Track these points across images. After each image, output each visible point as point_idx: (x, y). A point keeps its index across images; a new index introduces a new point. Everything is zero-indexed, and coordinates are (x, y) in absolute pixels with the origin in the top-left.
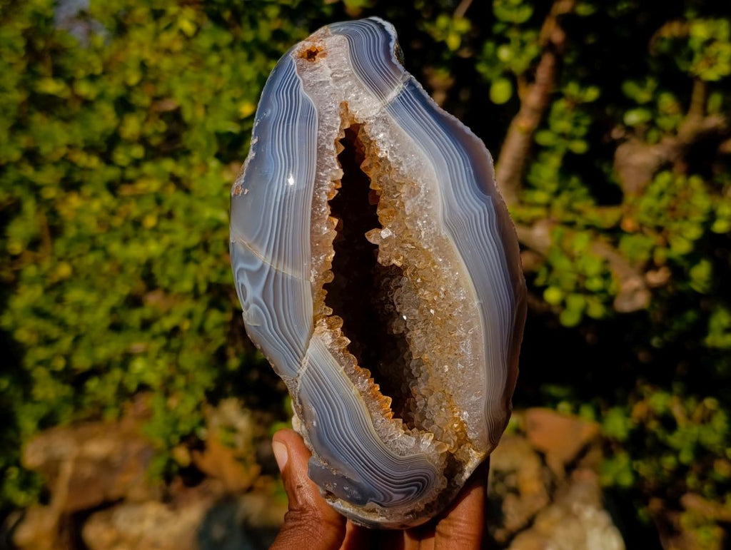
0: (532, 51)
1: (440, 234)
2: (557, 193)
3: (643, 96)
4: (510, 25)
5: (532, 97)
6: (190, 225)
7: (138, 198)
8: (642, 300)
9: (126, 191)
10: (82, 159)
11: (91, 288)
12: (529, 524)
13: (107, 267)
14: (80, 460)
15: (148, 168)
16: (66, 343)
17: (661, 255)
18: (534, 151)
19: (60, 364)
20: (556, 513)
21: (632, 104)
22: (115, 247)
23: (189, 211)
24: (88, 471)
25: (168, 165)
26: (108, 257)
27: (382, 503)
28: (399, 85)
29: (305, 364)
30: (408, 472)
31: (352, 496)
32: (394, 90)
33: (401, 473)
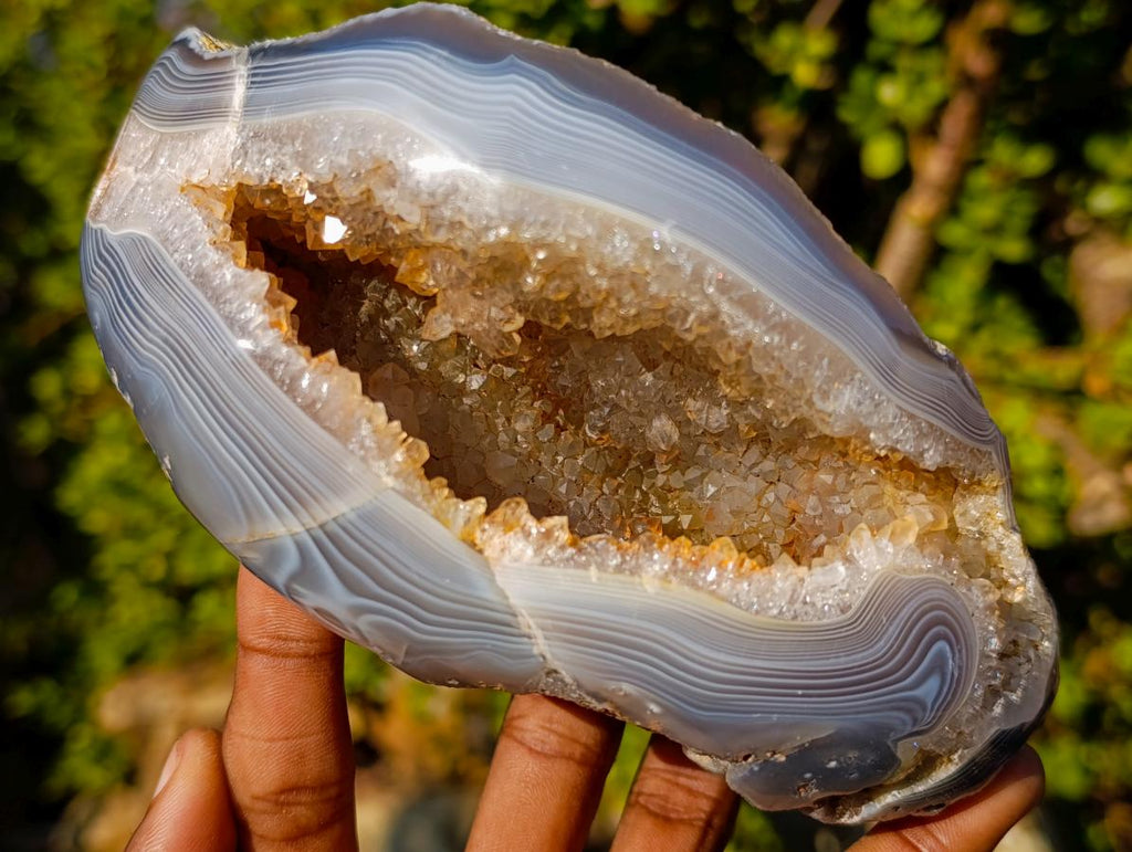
0: (935, 89)
2: (975, 328)
3: (1123, 166)
4: (900, 45)
5: (934, 165)
8: (1115, 513)
16: (164, 538)
18: (936, 256)
19: (158, 570)
21: (1099, 176)
27: (915, 729)
28: (237, 74)
29: (529, 627)
30: (893, 630)
31: (858, 768)
32: (237, 86)
33: (882, 643)
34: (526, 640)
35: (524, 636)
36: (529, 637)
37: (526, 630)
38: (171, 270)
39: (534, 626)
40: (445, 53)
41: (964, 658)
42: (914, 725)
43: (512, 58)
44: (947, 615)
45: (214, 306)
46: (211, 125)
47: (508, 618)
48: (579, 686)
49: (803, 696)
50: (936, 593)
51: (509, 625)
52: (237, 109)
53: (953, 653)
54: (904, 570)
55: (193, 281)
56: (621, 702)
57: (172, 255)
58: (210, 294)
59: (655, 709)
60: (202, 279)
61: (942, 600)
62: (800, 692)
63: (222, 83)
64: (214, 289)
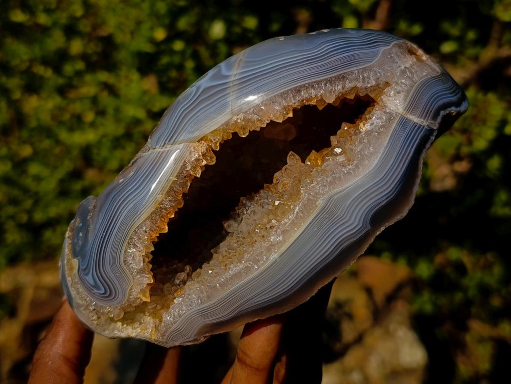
1: (319, 198)
3: (455, 31)
6: (118, 120)
7: (81, 99)
8: (449, 183)
9: (72, 95)
10: (40, 70)
11: (46, 164)
12: (359, 339)
13: (57, 150)
14: (37, 288)
15: (88, 78)
16: (28, 203)
17: (465, 150)
19: (24, 218)
20: (378, 332)
21: (446, 38)
22: (63, 135)
23: (117, 110)
24: (44, 295)
25: (103, 76)
26: (58, 142)
27: (80, 269)
28: (425, 122)
29: (166, 148)
30: (112, 276)
31: (77, 243)
32: (418, 119)
33: (110, 270)
34: (162, 145)
35: (164, 144)
36: (163, 146)
37: (165, 146)
38: (352, 67)
39: (165, 149)
40: (383, 203)
41: (97, 297)
42: (82, 270)
43: (369, 228)
44: (113, 297)
45: (327, 79)
46: (406, 103)
47: (172, 141)
48: (140, 157)
49: (103, 235)
50: (120, 296)
51: (169, 141)
52: (408, 116)
53: (100, 294)
54: (131, 289)
55: (342, 74)
56: (129, 169)
57: (357, 70)
58: (333, 79)
59: (121, 181)
60: (342, 78)
61: (118, 298)
62: (104, 234)
63: (424, 114)
64: (334, 81)
